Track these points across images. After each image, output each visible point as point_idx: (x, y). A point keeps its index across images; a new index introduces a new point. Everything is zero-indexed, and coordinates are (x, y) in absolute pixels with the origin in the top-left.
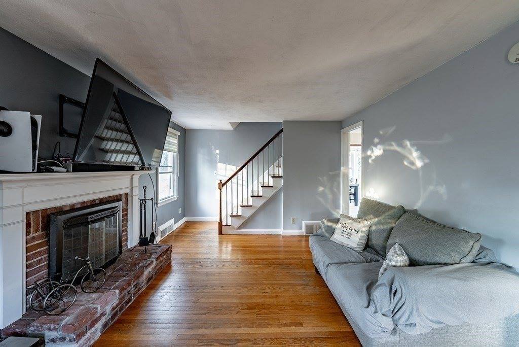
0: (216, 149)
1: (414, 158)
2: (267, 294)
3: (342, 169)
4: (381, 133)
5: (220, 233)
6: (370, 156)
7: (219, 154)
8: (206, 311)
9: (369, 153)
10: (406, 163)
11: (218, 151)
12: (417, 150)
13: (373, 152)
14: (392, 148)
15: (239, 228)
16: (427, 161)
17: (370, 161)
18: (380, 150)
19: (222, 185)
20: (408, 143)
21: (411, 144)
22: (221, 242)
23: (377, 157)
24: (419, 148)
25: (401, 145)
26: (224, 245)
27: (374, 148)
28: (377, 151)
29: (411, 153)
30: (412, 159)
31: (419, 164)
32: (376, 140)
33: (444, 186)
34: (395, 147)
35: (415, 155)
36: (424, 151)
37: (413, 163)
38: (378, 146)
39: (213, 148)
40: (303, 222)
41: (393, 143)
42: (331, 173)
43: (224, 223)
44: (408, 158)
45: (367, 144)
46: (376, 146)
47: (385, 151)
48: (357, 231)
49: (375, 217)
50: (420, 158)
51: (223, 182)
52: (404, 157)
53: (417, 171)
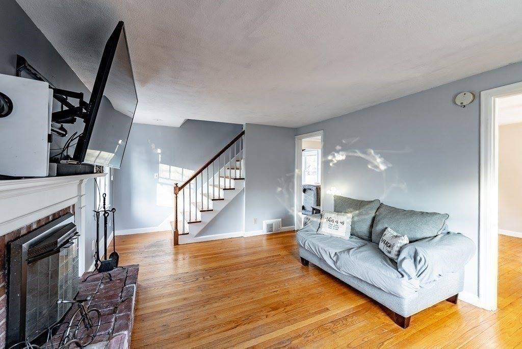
0: (156, 148)
1: (378, 163)
2: (278, 293)
3: (297, 171)
4: (344, 142)
5: (176, 243)
6: (332, 161)
7: (162, 153)
8: (233, 325)
9: (330, 158)
10: (370, 167)
11: (159, 151)
12: (380, 158)
13: (334, 156)
14: (356, 155)
15: (197, 236)
16: (390, 165)
17: (331, 164)
18: (343, 155)
19: (178, 189)
20: (372, 152)
21: (375, 152)
22: (176, 254)
23: (339, 162)
24: (382, 155)
25: (364, 153)
26: (180, 257)
27: (336, 154)
28: (340, 157)
29: (375, 160)
30: (376, 164)
31: (383, 167)
32: (338, 148)
33: (405, 184)
34: (359, 154)
35: (379, 160)
36: (387, 158)
37: (377, 167)
38: (341, 153)
39: (153, 146)
40: (264, 222)
41: (357, 151)
42: (287, 175)
43: (180, 232)
44: (372, 163)
45: (327, 150)
46: (338, 152)
47: (347, 156)
48: (343, 223)
49: (356, 209)
50: (383, 163)
51: (179, 185)
52: (368, 162)
53: (381, 173)
